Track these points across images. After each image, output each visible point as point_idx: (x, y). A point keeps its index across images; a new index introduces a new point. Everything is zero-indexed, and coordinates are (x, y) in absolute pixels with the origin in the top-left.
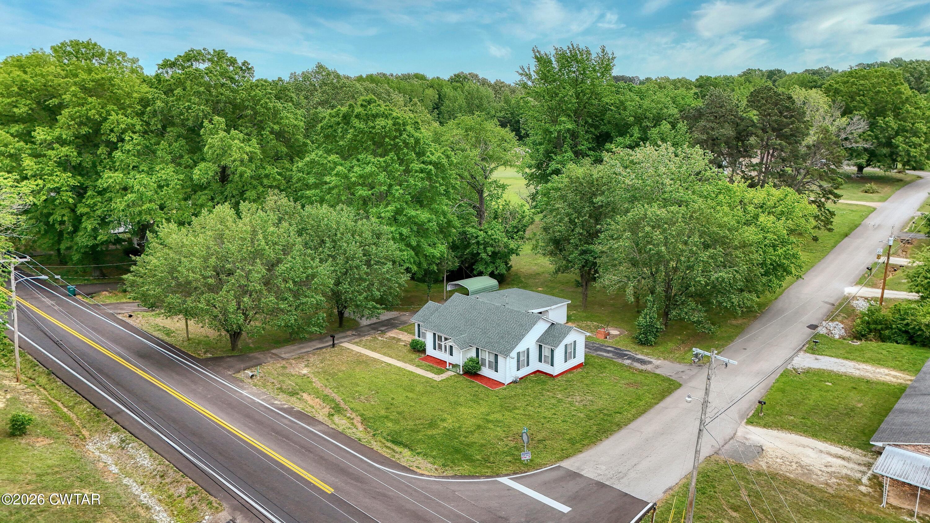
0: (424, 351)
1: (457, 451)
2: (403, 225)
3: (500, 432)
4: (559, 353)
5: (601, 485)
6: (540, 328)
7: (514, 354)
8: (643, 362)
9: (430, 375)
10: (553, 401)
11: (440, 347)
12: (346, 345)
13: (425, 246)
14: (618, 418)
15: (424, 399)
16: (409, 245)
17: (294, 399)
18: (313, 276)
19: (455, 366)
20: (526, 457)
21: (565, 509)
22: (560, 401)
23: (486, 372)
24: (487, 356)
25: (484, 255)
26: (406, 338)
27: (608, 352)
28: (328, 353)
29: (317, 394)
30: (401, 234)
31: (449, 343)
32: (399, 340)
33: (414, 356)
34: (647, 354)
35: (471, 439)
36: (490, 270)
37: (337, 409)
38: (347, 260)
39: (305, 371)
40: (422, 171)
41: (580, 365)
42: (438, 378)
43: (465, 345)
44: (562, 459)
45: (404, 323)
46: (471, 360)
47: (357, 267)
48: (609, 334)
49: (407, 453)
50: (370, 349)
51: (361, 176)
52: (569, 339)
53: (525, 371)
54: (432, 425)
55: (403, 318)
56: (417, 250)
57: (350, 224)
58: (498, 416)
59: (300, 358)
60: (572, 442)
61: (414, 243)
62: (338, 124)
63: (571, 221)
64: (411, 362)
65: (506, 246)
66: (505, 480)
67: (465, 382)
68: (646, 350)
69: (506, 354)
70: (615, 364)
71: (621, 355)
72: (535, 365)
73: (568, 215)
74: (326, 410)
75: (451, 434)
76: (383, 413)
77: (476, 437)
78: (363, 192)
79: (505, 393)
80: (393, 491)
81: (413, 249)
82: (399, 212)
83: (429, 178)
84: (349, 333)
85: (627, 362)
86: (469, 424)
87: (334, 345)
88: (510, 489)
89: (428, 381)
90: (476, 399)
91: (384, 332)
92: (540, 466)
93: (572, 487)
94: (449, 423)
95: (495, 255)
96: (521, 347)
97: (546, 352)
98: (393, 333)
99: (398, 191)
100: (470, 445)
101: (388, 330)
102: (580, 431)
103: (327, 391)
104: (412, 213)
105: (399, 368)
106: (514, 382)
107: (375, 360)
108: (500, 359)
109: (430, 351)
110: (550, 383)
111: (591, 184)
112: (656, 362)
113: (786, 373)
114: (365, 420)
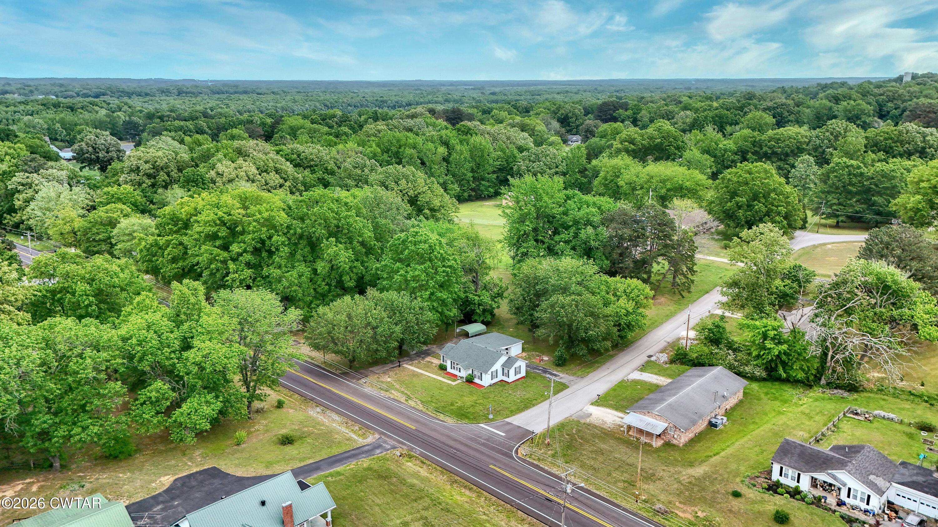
0: (446, 370)
1: (463, 415)
2: (434, 301)
3: (481, 408)
4: (512, 371)
5: (519, 427)
6: (503, 359)
7: (490, 372)
8: (555, 375)
9: (450, 382)
10: (507, 395)
11: (454, 368)
12: (405, 365)
13: (446, 312)
14: (534, 402)
15: (447, 394)
16: (437, 311)
17: (388, 393)
18: (393, 333)
19: (462, 378)
20: (491, 416)
21: (503, 434)
22: (510, 394)
23: (476, 380)
24: (476, 373)
25: (478, 311)
26: (436, 362)
27: (540, 370)
28: (397, 370)
29: (397, 390)
30: (433, 306)
31: (459, 367)
32: (432, 363)
33: (441, 372)
34: (558, 371)
35: (469, 410)
36: (482, 319)
37: (409, 398)
38: (407, 323)
39: (389, 380)
40: (444, 272)
41: (523, 377)
42: (454, 383)
43: (466, 368)
44: (506, 418)
45: (434, 352)
46: (469, 375)
47: (412, 327)
48: (542, 360)
49: (442, 415)
50: (418, 368)
51: (413, 277)
52: (517, 365)
53: (495, 380)
54: (452, 404)
55: (433, 350)
56: (441, 313)
57: (408, 303)
58: (481, 401)
59: (384, 373)
60: (512, 411)
61: (440, 310)
62: (399, 244)
63: (524, 298)
64: (440, 375)
65: (491, 306)
66: (482, 425)
67: (466, 385)
68: (559, 369)
69: (486, 372)
70: (542, 376)
71: (545, 371)
72: (500, 377)
73: (522, 295)
74: (404, 398)
75: (460, 408)
76: (430, 399)
77: (471, 410)
78: (413, 284)
79: (485, 391)
80: (438, 428)
81: (439, 312)
82: (432, 294)
83: (447, 276)
84: (405, 359)
85: (548, 376)
86: (468, 404)
87: (399, 366)
88: (483, 428)
89: (449, 385)
90: (471, 393)
91: (423, 358)
92: (496, 420)
93: (508, 427)
94: (460, 404)
95: (484, 311)
96: (493, 369)
97: (506, 371)
98: (428, 359)
99: (432, 283)
100: (468, 413)
101: (426, 356)
102: (516, 407)
103: (402, 389)
104: (439, 294)
105: (434, 379)
106: (490, 386)
107: (422, 374)
108: (483, 375)
109: (449, 370)
110: (507, 386)
111: (535, 278)
112: (561, 375)
113: (623, 381)
114: (422, 402)
